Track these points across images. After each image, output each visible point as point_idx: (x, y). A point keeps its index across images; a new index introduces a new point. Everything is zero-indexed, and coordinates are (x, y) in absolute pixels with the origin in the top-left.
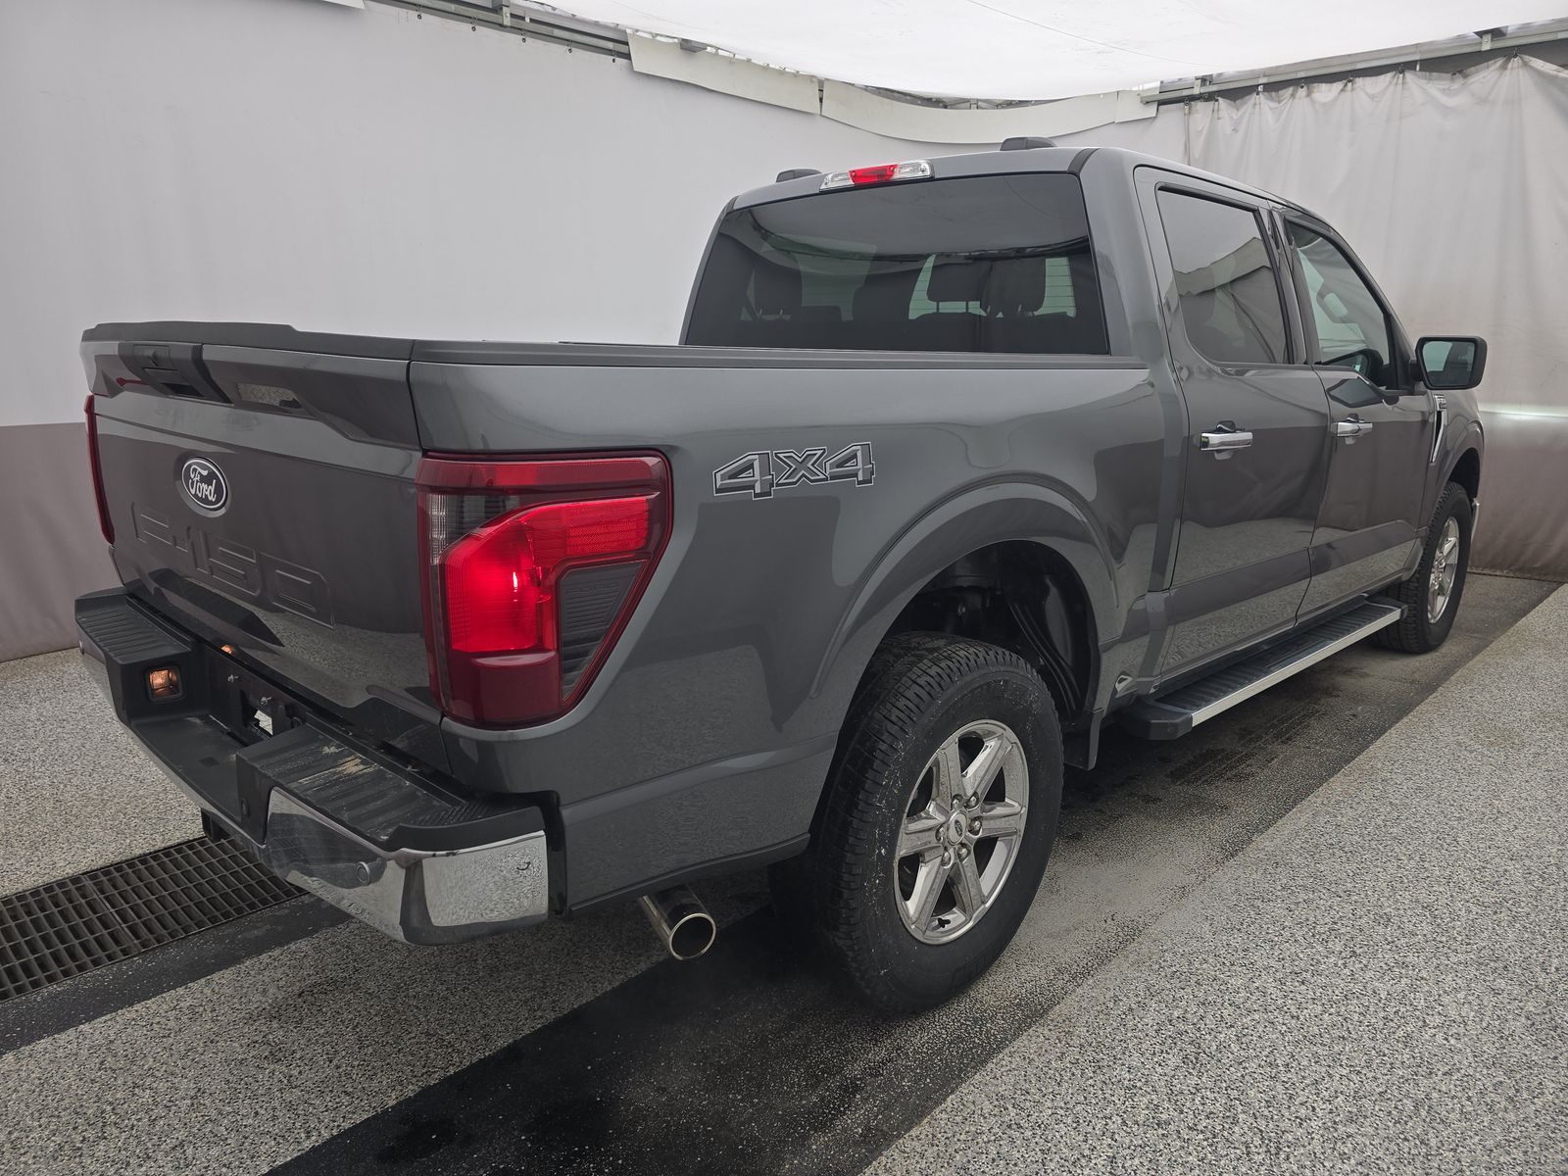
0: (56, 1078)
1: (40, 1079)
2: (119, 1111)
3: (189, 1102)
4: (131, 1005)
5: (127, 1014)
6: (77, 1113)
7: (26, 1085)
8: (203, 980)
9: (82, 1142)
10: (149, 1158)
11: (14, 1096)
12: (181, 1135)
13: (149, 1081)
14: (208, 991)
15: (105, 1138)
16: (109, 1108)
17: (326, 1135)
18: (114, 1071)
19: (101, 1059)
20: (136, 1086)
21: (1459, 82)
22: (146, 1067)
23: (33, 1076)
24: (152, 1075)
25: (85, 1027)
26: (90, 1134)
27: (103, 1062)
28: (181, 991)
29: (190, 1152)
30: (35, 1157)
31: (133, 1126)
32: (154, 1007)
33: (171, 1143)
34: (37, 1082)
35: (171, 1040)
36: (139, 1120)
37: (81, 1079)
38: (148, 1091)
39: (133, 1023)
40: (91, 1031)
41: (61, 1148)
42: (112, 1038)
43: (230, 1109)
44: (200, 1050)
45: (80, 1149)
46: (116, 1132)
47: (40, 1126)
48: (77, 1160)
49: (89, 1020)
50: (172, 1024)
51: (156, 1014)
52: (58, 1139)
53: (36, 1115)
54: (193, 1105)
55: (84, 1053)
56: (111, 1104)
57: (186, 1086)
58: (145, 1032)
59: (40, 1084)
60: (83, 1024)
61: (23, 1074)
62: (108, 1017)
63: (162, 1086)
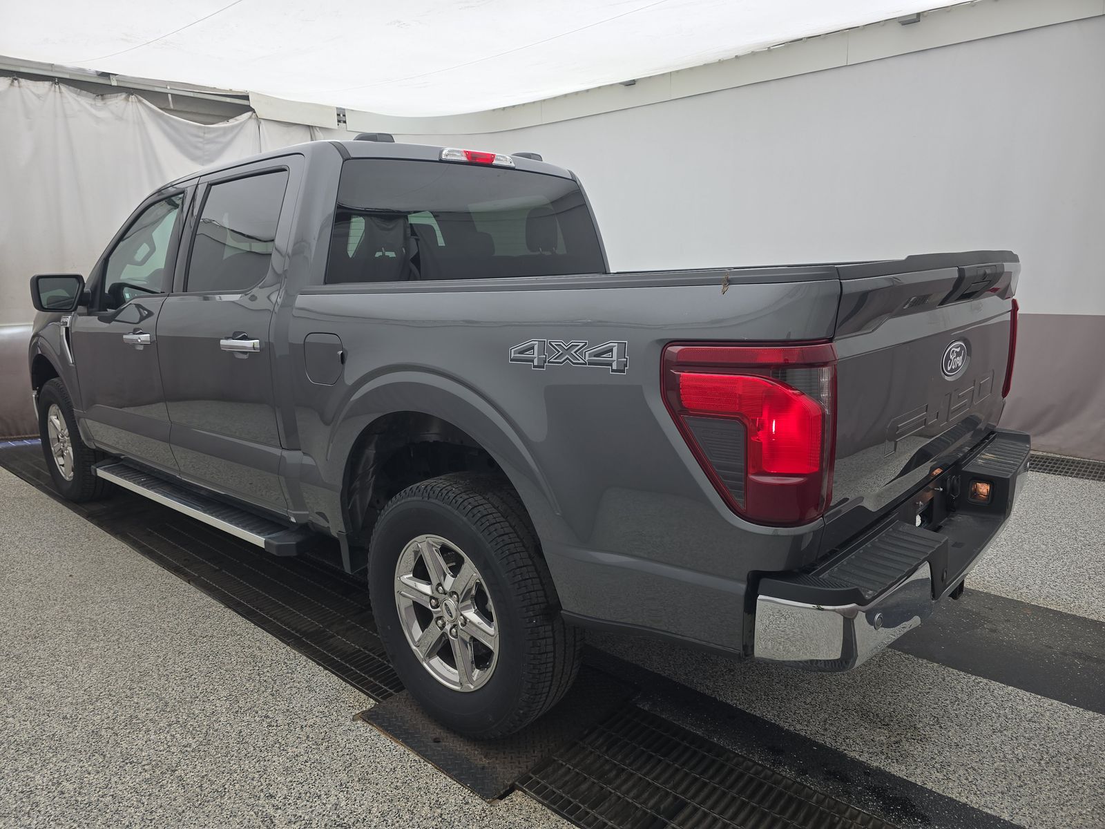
0: (1053, 801)
1: (1062, 809)
2: (1040, 757)
3: (1005, 732)
4: (965, 805)
5: (974, 801)
6: (1060, 773)
7: (1073, 812)
8: (910, 779)
9: (1071, 759)
10: (1049, 728)
11: (1084, 812)
12: (1025, 724)
13: (1009, 757)
14: (918, 771)
15: (1058, 751)
16: (1042, 762)
17: (974, 677)
18: (1020, 777)
19: (1019, 789)
20: (1018, 760)
21: (99, 103)
22: (1002, 764)
23: (1063, 814)
24: (1005, 757)
25: (1006, 816)
26: (1063, 759)
27: (1020, 787)
28: (929, 786)
29: (1031, 715)
30: (1099, 772)
31: (1040, 745)
32: (955, 791)
33: (1033, 725)
34: (1065, 809)
35: (974, 764)
36: (1035, 745)
37: (1040, 788)
38: (1016, 753)
39: (978, 792)
40: (1005, 810)
41: (1083, 765)
42: (1000, 795)
43: (994, 715)
44: (968, 747)
45: (1075, 758)
46: (1051, 750)
47: (1084, 784)
48: (1080, 754)
49: (998, 819)
50: (961, 772)
51: (961, 785)
52: (1081, 770)
53: (1081, 791)
54: (1005, 730)
55: (1023, 801)
56: (1039, 763)
57: (997, 739)
58: (980, 781)
59: (1064, 806)
60: (1004, 820)
61: (1068, 820)
62: (986, 810)
63: (1007, 749)
